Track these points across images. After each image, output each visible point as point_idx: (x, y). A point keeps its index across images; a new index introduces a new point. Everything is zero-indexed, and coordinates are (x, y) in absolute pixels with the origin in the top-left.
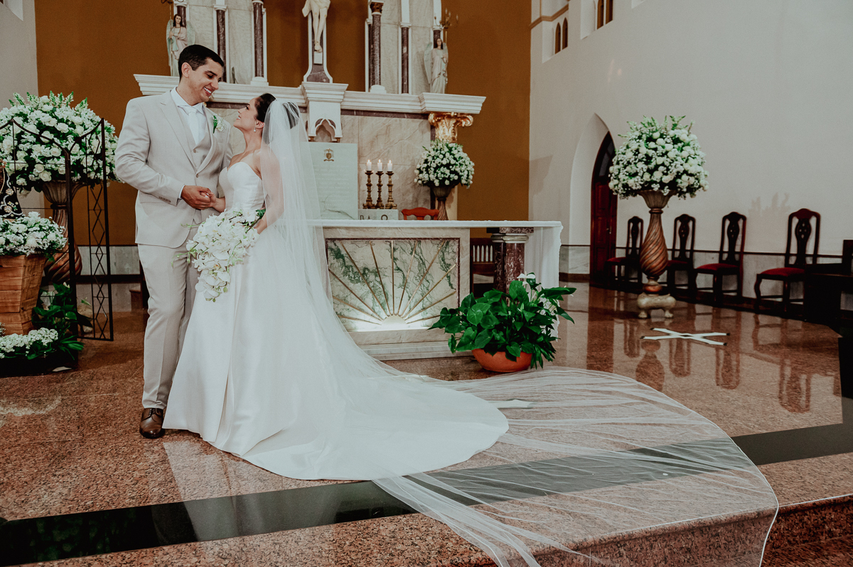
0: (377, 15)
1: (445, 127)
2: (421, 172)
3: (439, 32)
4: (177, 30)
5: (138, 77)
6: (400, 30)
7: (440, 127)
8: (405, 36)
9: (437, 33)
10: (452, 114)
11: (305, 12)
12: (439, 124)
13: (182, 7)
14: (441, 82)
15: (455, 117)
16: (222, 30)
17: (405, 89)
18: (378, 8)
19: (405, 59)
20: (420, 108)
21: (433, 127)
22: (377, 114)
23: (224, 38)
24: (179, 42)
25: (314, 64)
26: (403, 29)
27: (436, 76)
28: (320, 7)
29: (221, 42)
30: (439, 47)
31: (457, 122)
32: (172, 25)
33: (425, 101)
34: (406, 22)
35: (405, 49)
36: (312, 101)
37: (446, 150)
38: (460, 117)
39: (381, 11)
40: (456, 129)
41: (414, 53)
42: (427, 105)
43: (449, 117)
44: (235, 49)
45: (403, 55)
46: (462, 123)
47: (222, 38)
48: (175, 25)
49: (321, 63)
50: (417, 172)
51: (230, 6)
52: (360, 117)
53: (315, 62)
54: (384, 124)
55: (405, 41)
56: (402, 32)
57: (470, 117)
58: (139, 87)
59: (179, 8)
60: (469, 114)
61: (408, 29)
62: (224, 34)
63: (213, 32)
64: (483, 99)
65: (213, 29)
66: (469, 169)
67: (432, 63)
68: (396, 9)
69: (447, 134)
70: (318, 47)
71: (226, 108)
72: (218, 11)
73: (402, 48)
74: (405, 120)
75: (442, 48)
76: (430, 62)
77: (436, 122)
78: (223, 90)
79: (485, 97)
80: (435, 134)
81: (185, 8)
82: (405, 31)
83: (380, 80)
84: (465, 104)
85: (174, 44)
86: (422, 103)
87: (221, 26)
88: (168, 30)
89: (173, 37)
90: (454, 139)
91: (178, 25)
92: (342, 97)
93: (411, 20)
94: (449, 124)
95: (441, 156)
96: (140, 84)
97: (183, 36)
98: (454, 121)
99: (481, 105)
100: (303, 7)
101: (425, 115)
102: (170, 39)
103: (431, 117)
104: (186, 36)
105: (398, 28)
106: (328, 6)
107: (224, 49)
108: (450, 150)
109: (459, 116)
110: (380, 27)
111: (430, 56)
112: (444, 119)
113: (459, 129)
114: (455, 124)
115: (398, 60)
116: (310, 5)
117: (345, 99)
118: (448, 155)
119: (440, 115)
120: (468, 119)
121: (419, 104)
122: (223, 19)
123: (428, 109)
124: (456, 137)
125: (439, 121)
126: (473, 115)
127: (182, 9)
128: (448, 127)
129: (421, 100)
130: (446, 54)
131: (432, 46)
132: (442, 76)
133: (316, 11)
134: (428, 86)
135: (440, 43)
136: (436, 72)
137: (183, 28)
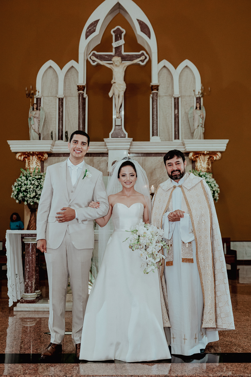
0: (155, 93)
1: (202, 161)
3: (200, 98)
4: (34, 112)
5: (10, 142)
6: (173, 99)
7: (198, 161)
8: (176, 103)
9: (198, 99)
10: (205, 152)
11: (110, 94)
12: (198, 159)
13: (39, 98)
14: (200, 131)
15: (207, 154)
16: (61, 110)
17: (177, 137)
18: (155, 89)
19: (177, 117)
20: (184, 149)
21: (193, 162)
22: (155, 155)
23: (62, 114)
24: (35, 119)
25: (116, 126)
26: (175, 98)
27: (196, 127)
28: (119, 91)
29: (60, 117)
30: (198, 109)
31: (210, 157)
32: (32, 109)
33: (186, 145)
34: (177, 94)
35: (176, 111)
36: (110, 150)
38: (212, 154)
39: (157, 90)
40: (209, 161)
41: (183, 113)
42: (187, 148)
43: (204, 154)
44: (69, 120)
45: (175, 115)
46: (213, 158)
47: (61, 114)
48: (33, 109)
49: (120, 124)
51: (66, 95)
52: (144, 157)
53: (116, 124)
54: (159, 161)
55: (176, 106)
56: (175, 100)
57: (219, 154)
58: (10, 148)
59: (37, 99)
60: (218, 152)
61: (178, 98)
62: (62, 112)
63: (56, 111)
64: (227, 141)
65: (56, 109)
66: (214, 189)
67: (194, 119)
68: (171, 87)
69: (203, 165)
70: (118, 115)
71: (60, 156)
72: (59, 99)
73: (175, 111)
75: (200, 108)
76: (192, 118)
77: (195, 158)
78: (58, 146)
79: (228, 140)
80: (195, 166)
81: (40, 99)
82: (177, 100)
83: (157, 133)
84: (214, 145)
85: (32, 121)
86: (185, 146)
87: (60, 107)
88: (30, 113)
89: (31, 117)
90: (208, 169)
91: (35, 110)
92: (129, 146)
93: (180, 92)
94: (204, 159)
96: (10, 146)
97: (37, 116)
98: (208, 157)
99: (226, 145)
100: (109, 91)
101: (187, 154)
102: (30, 118)
103: (191, 155)
104: (39, 115)
105: (172, 98)
106: (124, 90)
107: (62, 121)
109: (210, 153)
110: (157, 100)
111: (192, 115)
112: (201, 156)
113: (212, 161)
114: (209, 159)
115: (172, 118)
116: (113, 90)
117: (131, 147)
119: (197, 154)
120: (218, 155)
121: (183, 147)
122: (62, 103)
123: (188, 150)
124: (210, 167)
125: (197, 157)
126: (221, 152)
127: (39, 100)
128: (204, 161)
129: (184, 145)
130: (203, 112)
131: (195, 108)
132: (200, 127)
133: (116, 93)
134: (192, 134)
135: (198, 106)
136: (196, 125)
137: (38, 111)
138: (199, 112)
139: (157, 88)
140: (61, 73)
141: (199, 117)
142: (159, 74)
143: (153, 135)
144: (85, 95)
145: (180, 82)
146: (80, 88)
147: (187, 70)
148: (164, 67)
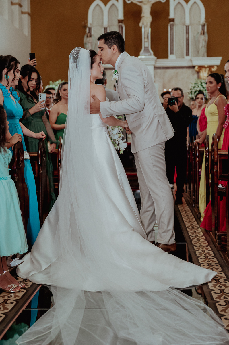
0: (172, 24)
1: (203, 72)
2: (189, 94)
4: (88, 39)
8: (187, 30)
11: (141, 25)
12: (201, 71)
14: (203, 50)
15: (207, 67)
17: (187, 54)
19: (188, 40)
20: (191, 64)
21: (198, 72)
24: (90, 44)
25: (145, 47)
26: (186, 26)
27: (200, 47)
28: (147, 22)
30: (202, 34)
34: (188, 23)
37: (200, 83)
38: (210, 67)
41: (192, 37)
42: (194, 63)
43: (205, 67)
45: (186, 38)
46: (212, 69)
48: (87, 36)
49: (148, 46)
50: (188, 94)
51: (109, 26)
52: (164, 70)
54: (175, 72)
55: (187, 33)
60: (214, 66)
61: (188, 26)
64: (221, 58)
67: (199, 42)
68: (183, 18)
69: (204, 75)
70: (146, 40)
72: (104, 28)
74: (185, 70)
75: (204, 34)
77: (199, 70)
80: (199, 76)
82: (187, 27)
83: (173, 52)
84: (212, 61)
86: (192, 62)
88: (85, 39)
89: (87, 43)
91: (89, 37)
92: (154, 63)
93: (190, 21)
95: (197, 87)
97: (90, 41)
99: (220, 61)
100: (139, 23)
101: (193, 67)
103: (196, 68)
104: (92, 41)
105: (184, 26)
106: (151, 22)
108: (202, 83)
110: (173, 29)
111: (198, 38)
112: (203, 68)
114: (209, 70)
115: (184, 40)
116: (143, 21)
117: (156, 63)
118: (200, 86)
119: (201, 67)
120: (215, 68)
123: (194, 65)
125: (201, 69)
126: (217, 66)
127: (90, 29)
128: (205, 72)
129: (191, 60)
130: (206, 37)
131: (200, 33)
132: (203, 48)
133: (145, 24)
134: (198, 52)
135: (202, 32)
136: (201, 45)
137: (91, 38)
138: (202, 37)
139: (173, 20)
140: (106, 9)
141: (203, 40)
142: (175, 8)
143: (171, 54)
144: (123, 26)
145: (190, 13)
146: (120, 21)
147: (195, 5)
148: (179, 3)
